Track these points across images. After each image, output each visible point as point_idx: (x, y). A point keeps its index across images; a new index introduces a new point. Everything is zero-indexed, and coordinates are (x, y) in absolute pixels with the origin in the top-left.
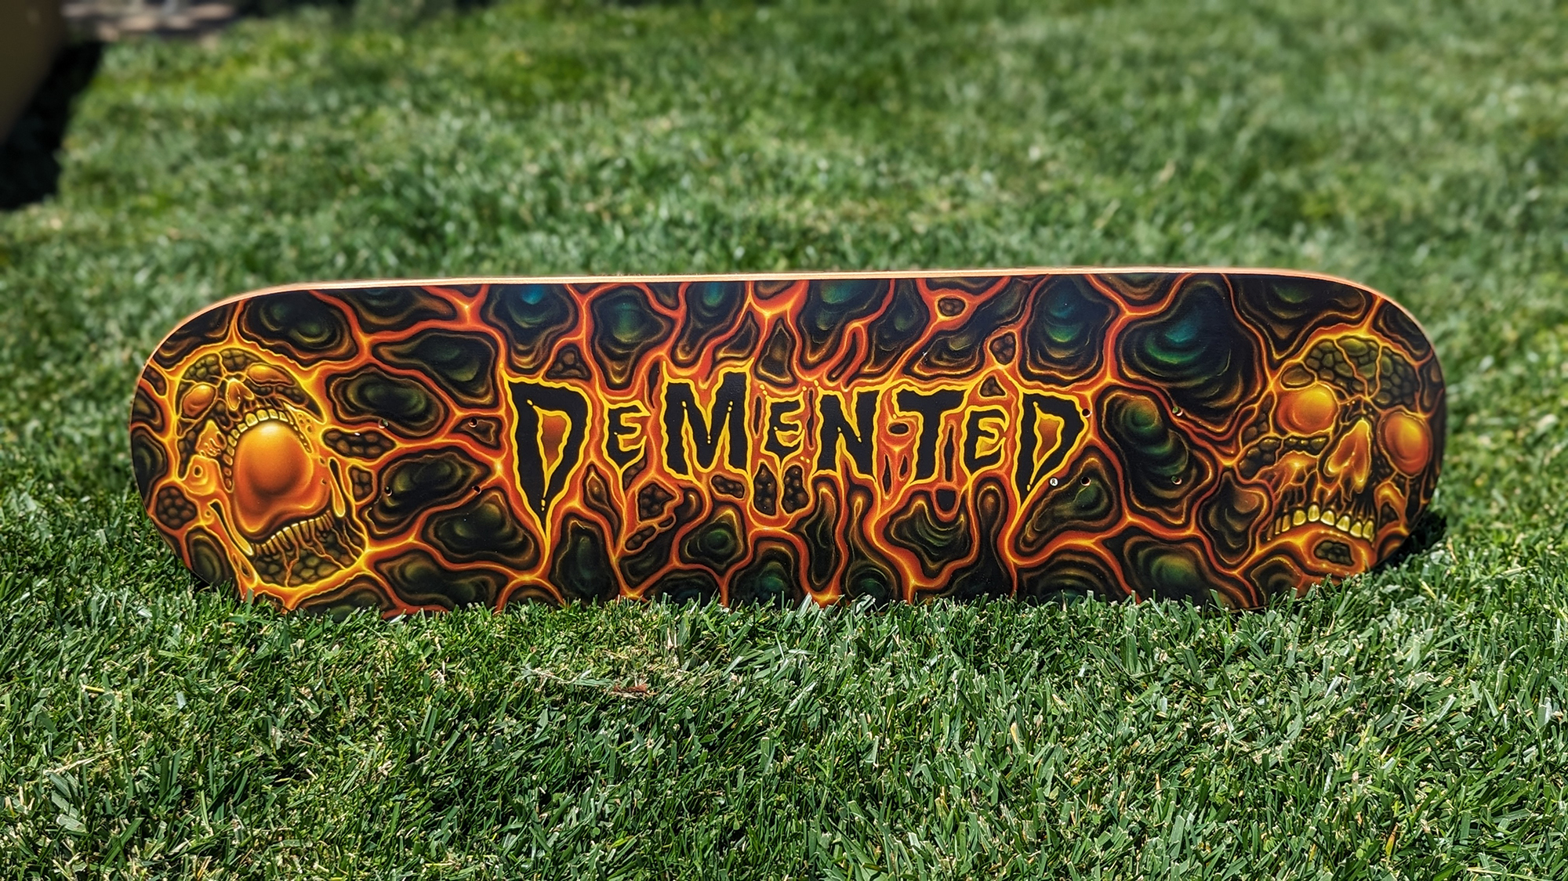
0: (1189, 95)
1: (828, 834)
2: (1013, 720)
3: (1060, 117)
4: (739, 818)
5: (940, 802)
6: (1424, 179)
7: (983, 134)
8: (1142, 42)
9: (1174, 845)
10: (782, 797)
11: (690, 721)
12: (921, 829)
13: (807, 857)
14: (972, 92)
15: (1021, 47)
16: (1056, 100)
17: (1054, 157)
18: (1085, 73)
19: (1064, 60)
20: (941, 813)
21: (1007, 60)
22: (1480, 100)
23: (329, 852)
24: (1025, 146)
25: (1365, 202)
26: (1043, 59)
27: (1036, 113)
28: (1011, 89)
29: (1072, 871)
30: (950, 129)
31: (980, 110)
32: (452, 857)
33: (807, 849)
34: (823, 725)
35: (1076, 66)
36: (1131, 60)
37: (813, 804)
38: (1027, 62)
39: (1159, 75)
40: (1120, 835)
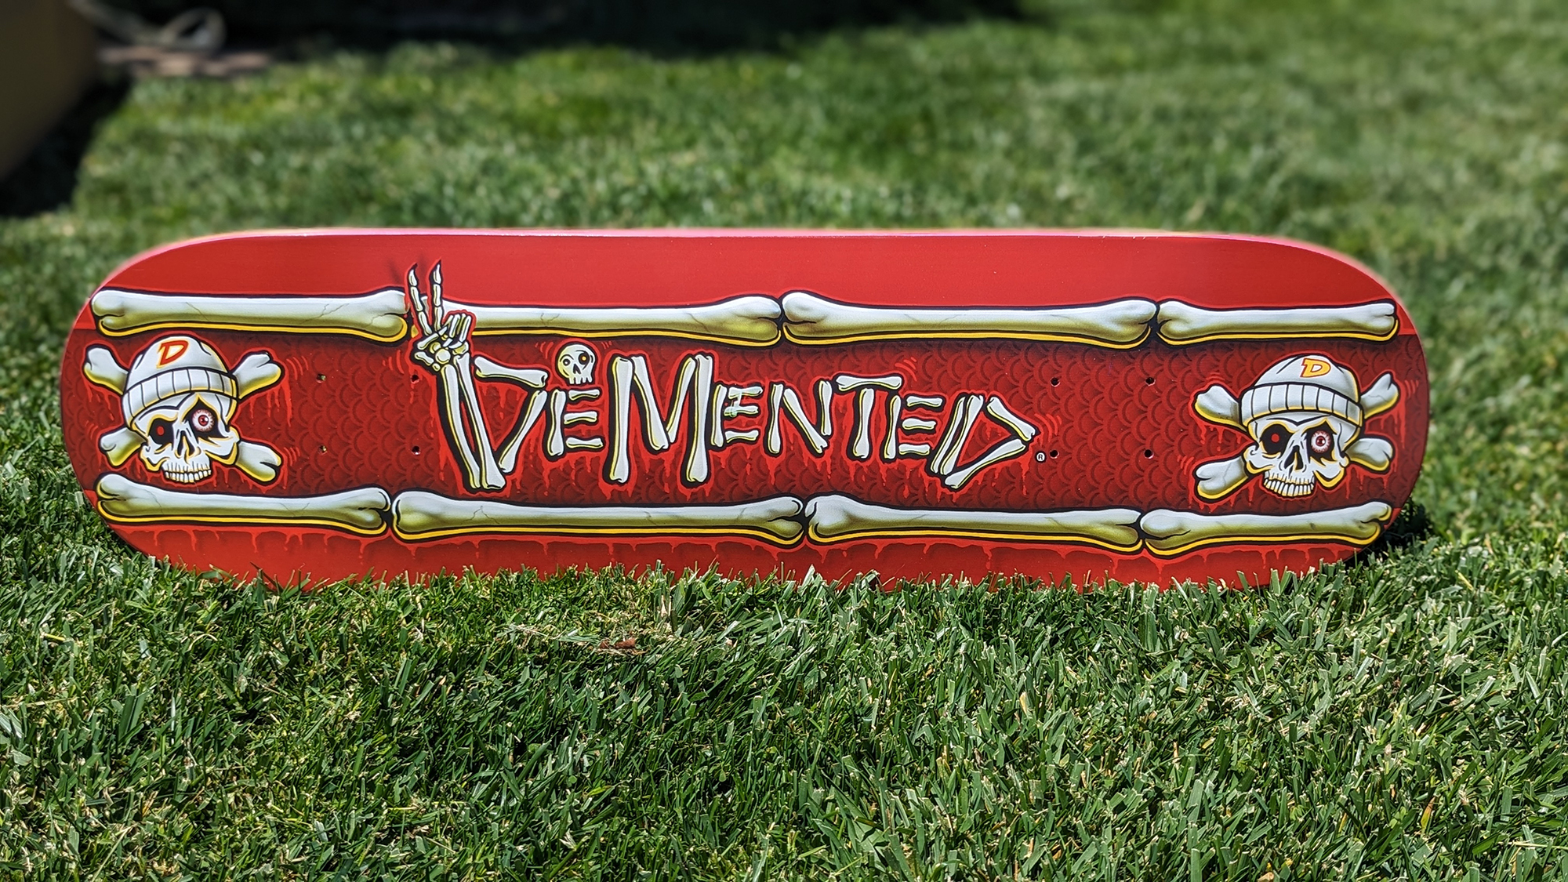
0: (1220, 144)
1: (821, 790)
2: (1023, 689)
3: (1089, 161)
4: (725, 769)
5: (941, 762)
6: (1459, 221)
7: (1010, 172)
8: (1174, 101)
9: (1193, 808)
10: (773, 750)
11: (680, 680)
12: (921, 787)
13: (796, 808)
14: (1001, 139)
15: (1052, 103)
16: (1085, 147)
17: (1082, 196)
18: (1116, 125)
19: (1094, 114)
20: (942, 774)
21: (1037, 114)
22: (1515, 154)
23: (286, 794)
24: (1054, 185)
25: (1399, 239)
26: (1073, 113)
27: (1065, 159)
28: (1040, 137)
29: (1082, 830)
30: (978, 169)
31: (1008, 153)
32: (416, 801)
33: (797, 799)
34: (821, 688)
35: (1106, 118)
36: (1162, 115)
37: (805, 758)
38: (1056, 115)
39: (1191, 128)
40: (1135, 798)
